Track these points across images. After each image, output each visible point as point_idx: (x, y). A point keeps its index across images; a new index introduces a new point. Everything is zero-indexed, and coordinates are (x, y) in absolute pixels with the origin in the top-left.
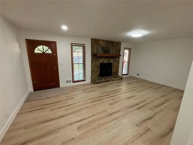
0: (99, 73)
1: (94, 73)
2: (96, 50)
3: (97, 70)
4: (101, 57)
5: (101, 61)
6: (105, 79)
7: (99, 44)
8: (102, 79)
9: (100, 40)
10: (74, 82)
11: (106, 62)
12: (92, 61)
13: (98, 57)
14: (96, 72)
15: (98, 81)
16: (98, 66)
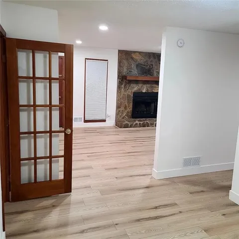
0: (131, 109)
1: (122, 109)
2: (127, 69)
3: (127, 105)
4: (137, 82)
5: (135, 88)
6: (141, 121)
7: (132, 58)
8: (135, 121)
9: (135, 52)
10: (86, 121)
11: (144, 91)
12: (119, 87)
13: (130, 82)
14: (125, 108)
15: (127, 122)
16: (128, 96)
